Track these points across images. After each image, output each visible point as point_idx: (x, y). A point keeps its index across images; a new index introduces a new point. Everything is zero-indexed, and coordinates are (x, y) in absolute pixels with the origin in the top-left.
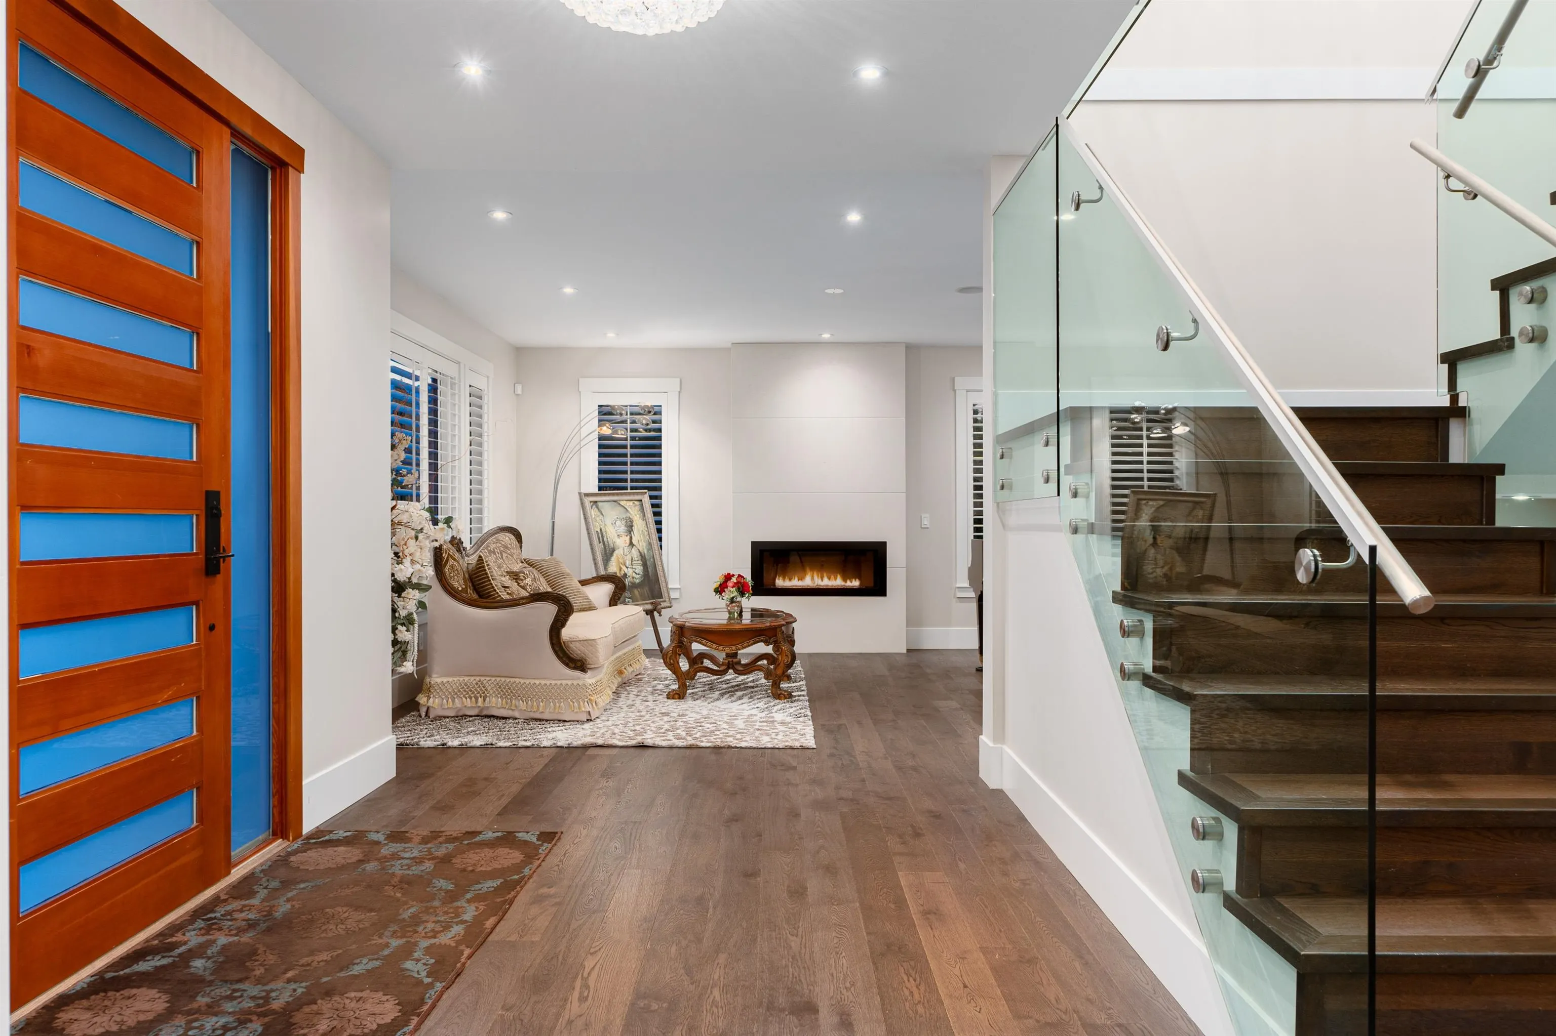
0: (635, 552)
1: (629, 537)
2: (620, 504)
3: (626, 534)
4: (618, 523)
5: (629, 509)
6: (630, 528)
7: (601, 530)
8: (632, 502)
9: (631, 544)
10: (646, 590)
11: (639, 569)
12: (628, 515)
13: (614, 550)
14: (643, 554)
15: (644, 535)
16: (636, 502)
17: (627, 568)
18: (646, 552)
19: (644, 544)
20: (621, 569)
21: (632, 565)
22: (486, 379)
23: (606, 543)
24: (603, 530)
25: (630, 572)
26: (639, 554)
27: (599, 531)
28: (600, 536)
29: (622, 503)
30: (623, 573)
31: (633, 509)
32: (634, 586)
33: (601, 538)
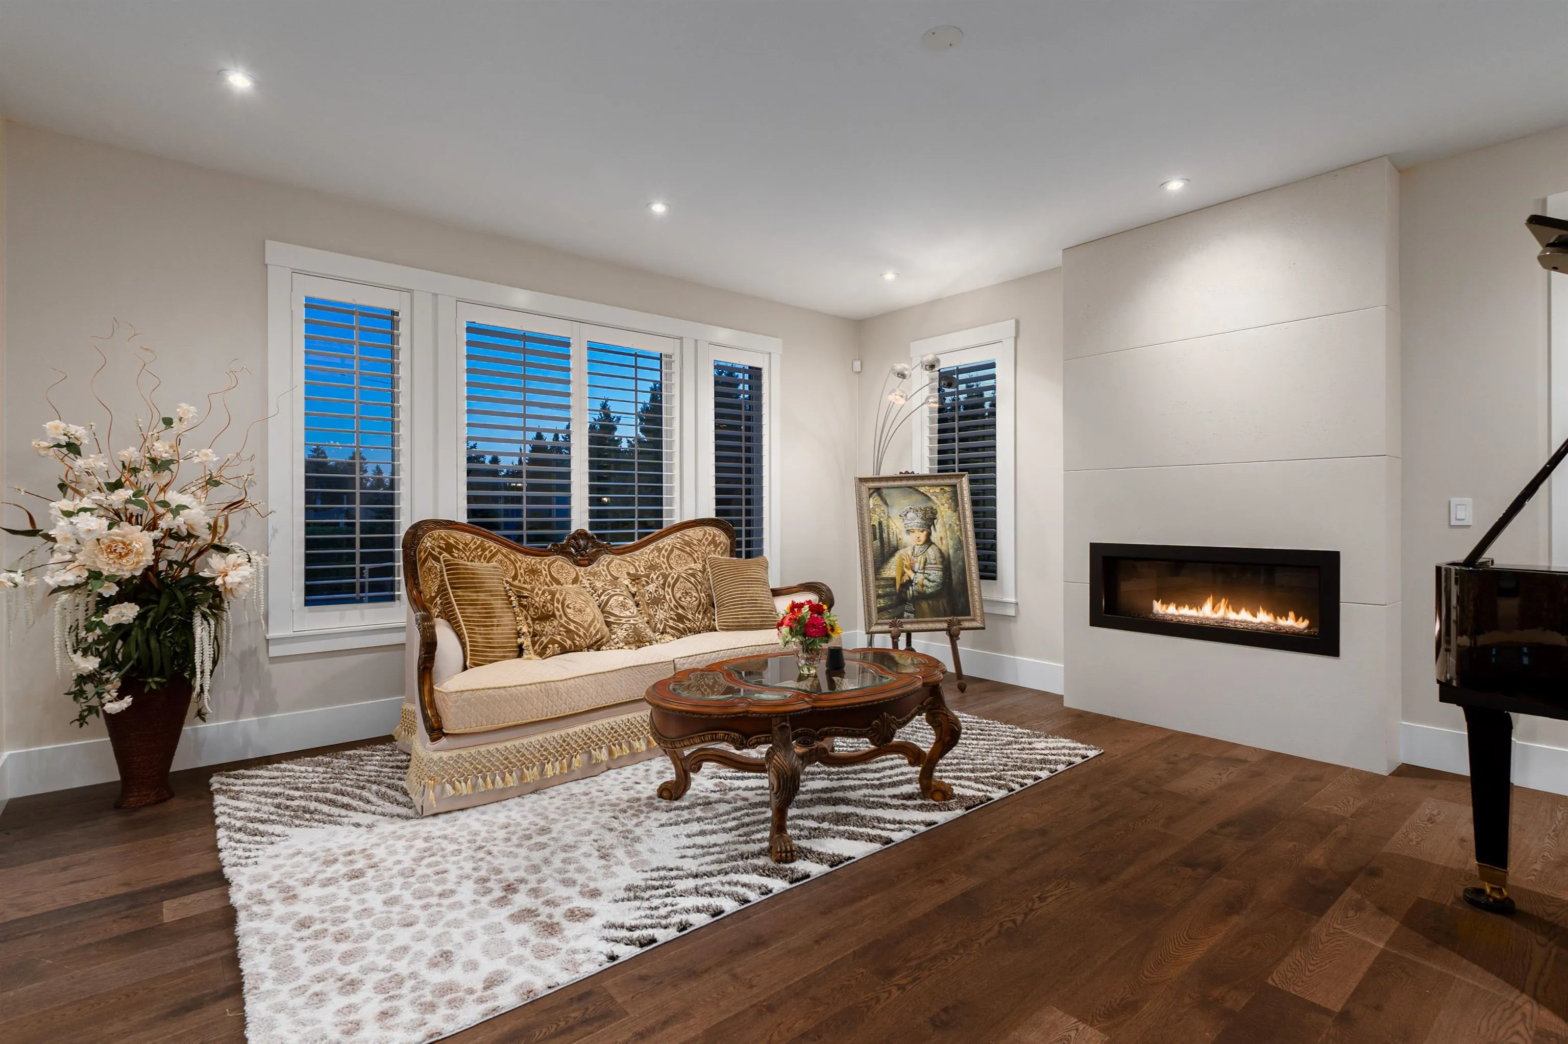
0: (932, 552)
1: (925, 533)
2: (918, 491)
3: (922, 529)
4: (911, 515)
5: (933, 498)
6: (930, 519)
7: (880, 523)
8: (939, 488)
9: (928, 542)
10: (942, 603)
11: (936, 575)
12: (930, 504)
13: (896, 549)
14: (946, 555)
15: (953, 532)
16: (947, 489)
17: (915, 573)
18: (951, 552)
19: (951, 543)
20: (903, 574)
21: (924, 568)
22: (767, 356)
23: (886, 540)
24: (884, 523)
25: (919, 578)
26: (938, 555)
27: (877, 526)
28: (878, 531)
29: (922, 489)
30: (906, 578)
31: (940, 496)
32: (921, 596)
33: (878, 534)
